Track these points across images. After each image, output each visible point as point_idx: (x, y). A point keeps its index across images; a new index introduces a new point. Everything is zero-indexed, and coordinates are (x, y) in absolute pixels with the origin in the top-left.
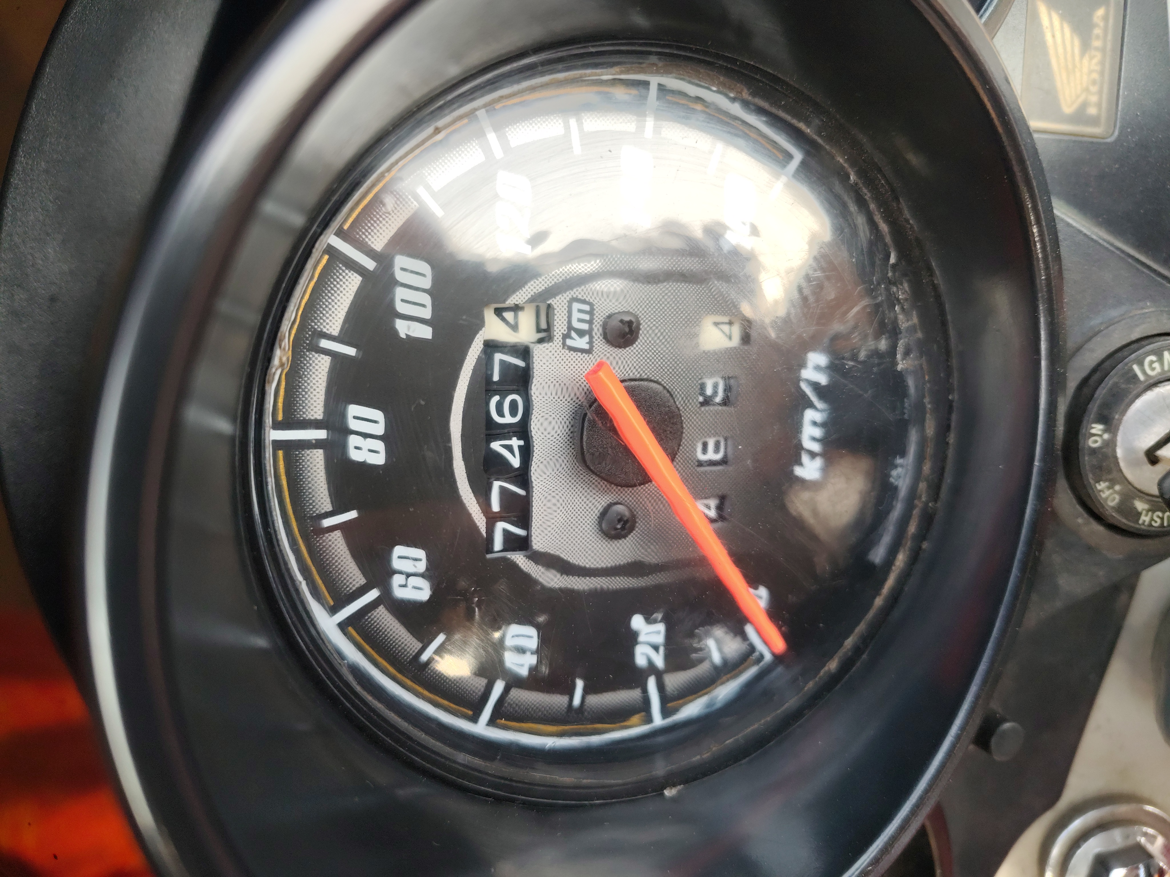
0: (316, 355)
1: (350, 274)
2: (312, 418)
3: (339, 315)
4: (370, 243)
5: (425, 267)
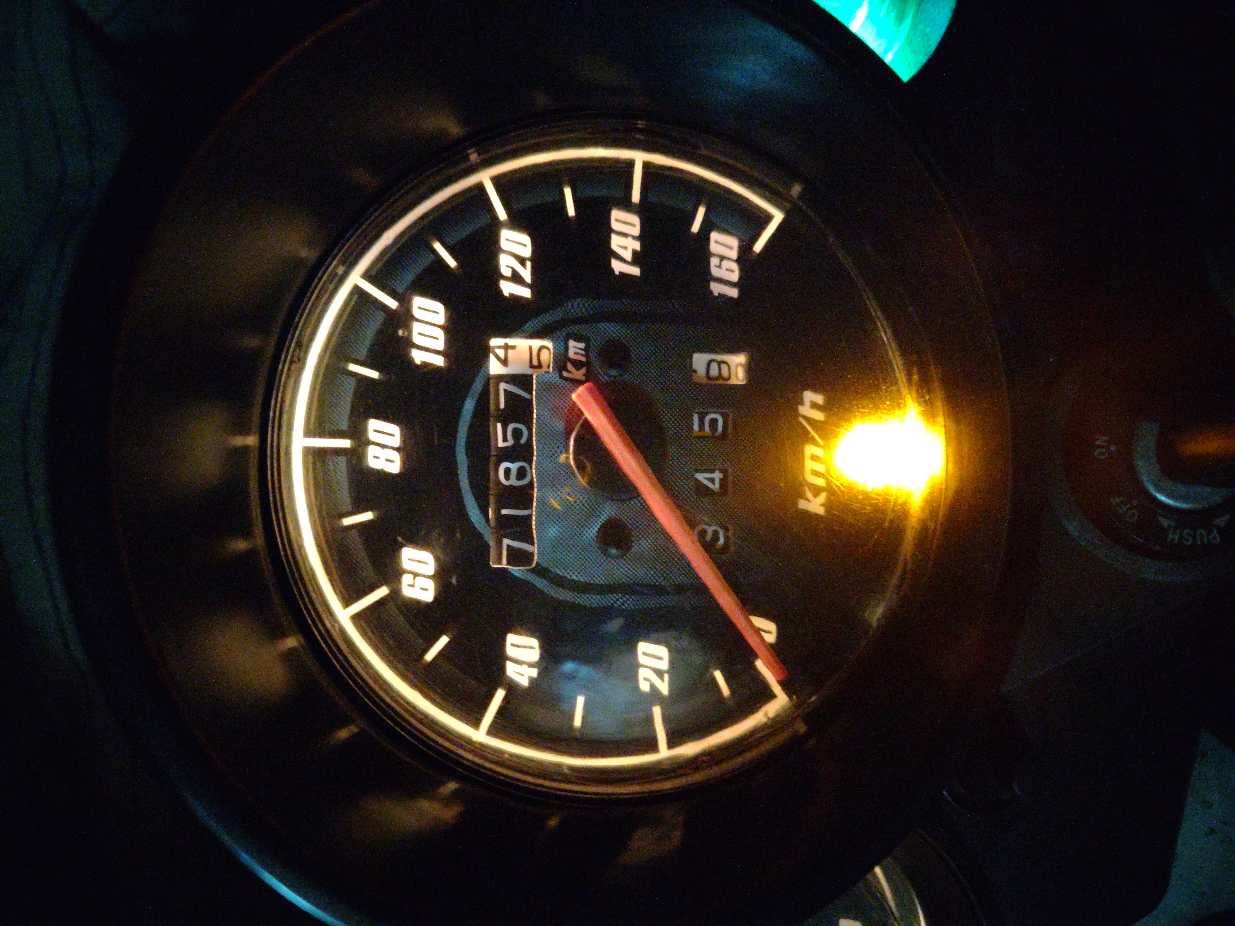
3: (366, 344)
5: (439, 307)
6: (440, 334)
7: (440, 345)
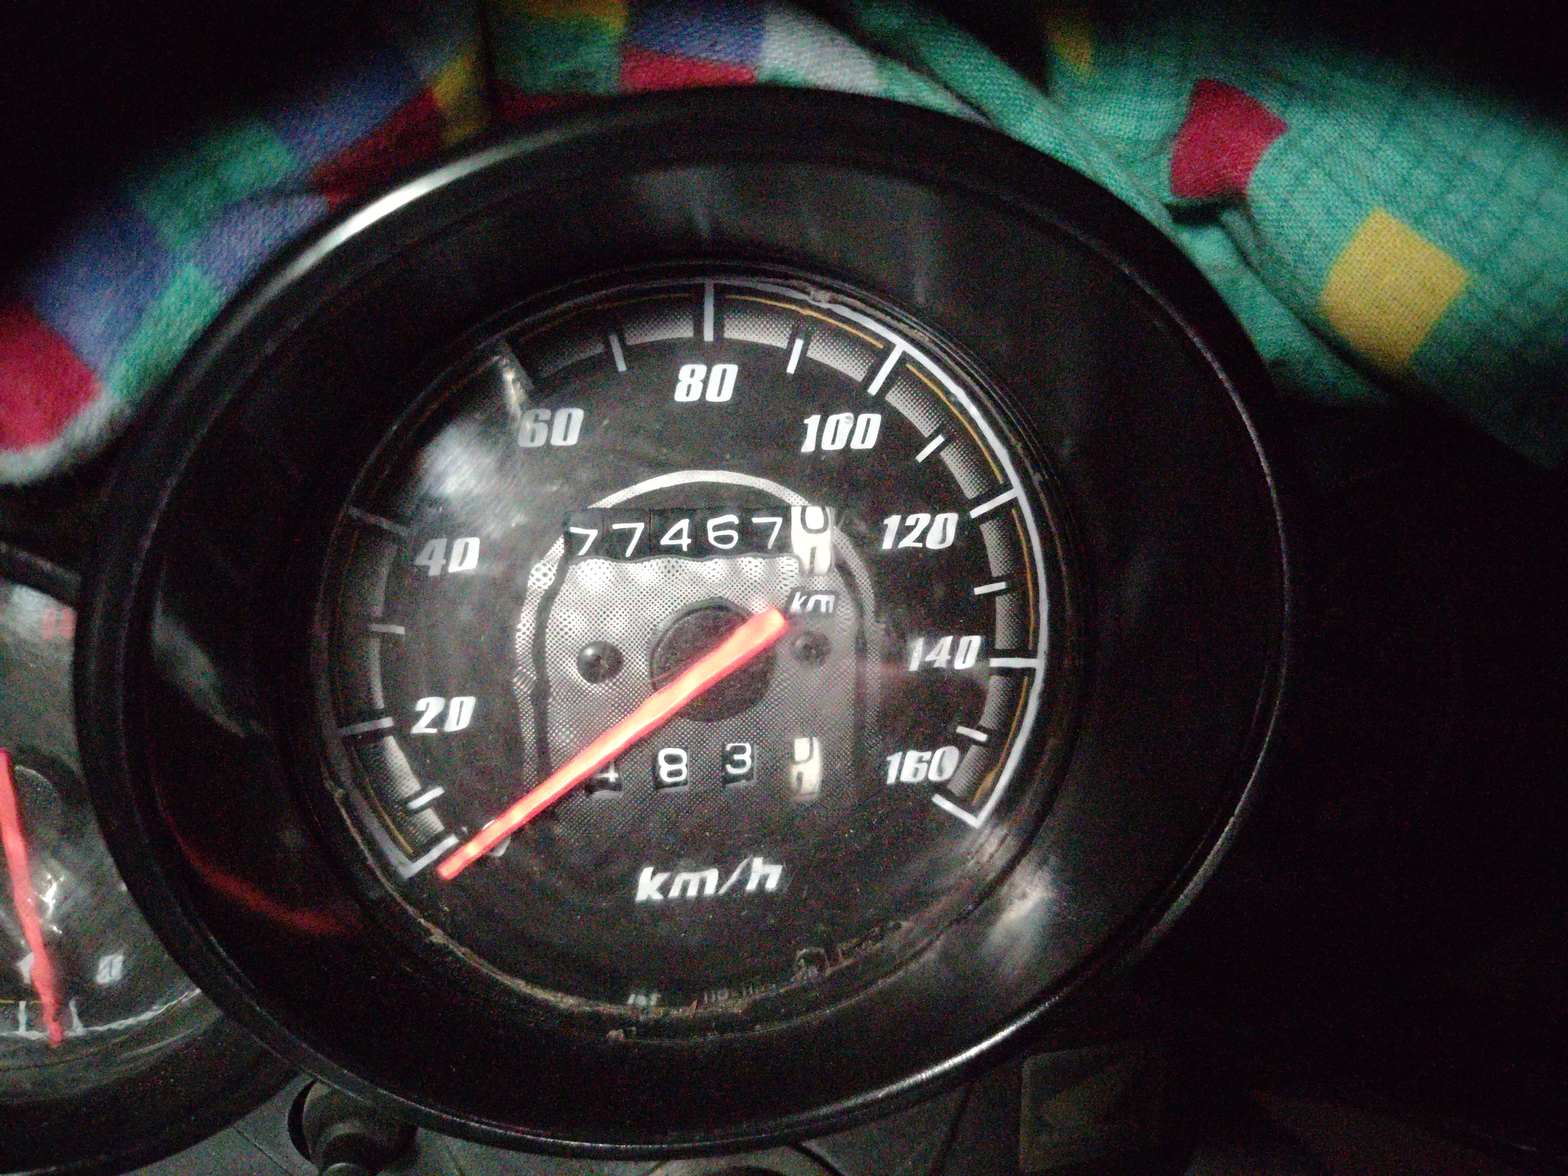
0: (788, 335)
1: (865, 370)
2: (725, 329)
3: (826, 358)
4: (893, 389)
5: (871, 443)
6: (840, 445)
7: (826, 445)
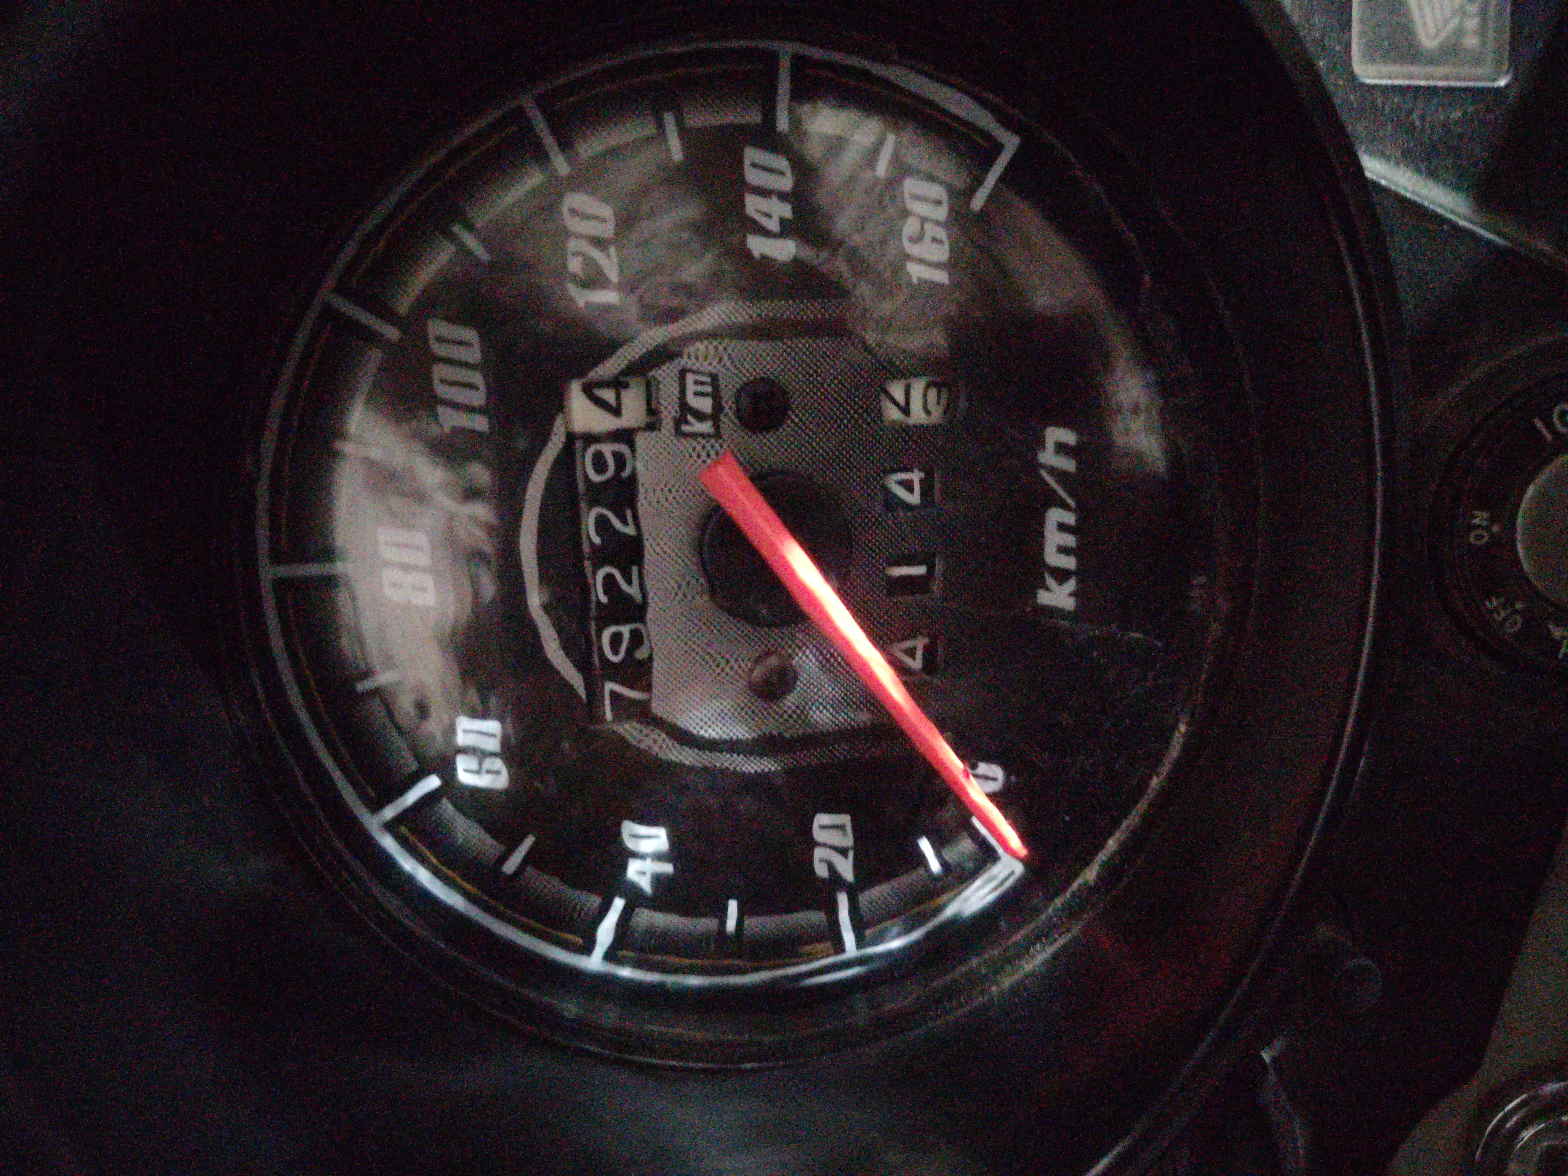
1: (369, 350)
4: (392, 307)
5: (470, 335)
6: (477, 378)
7: (478, 398)
